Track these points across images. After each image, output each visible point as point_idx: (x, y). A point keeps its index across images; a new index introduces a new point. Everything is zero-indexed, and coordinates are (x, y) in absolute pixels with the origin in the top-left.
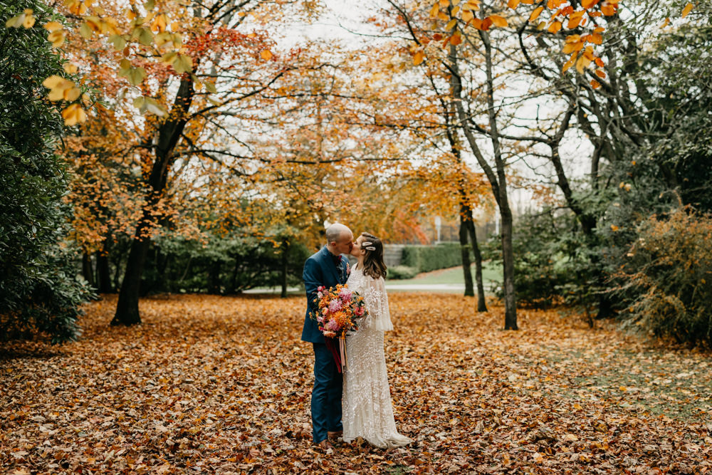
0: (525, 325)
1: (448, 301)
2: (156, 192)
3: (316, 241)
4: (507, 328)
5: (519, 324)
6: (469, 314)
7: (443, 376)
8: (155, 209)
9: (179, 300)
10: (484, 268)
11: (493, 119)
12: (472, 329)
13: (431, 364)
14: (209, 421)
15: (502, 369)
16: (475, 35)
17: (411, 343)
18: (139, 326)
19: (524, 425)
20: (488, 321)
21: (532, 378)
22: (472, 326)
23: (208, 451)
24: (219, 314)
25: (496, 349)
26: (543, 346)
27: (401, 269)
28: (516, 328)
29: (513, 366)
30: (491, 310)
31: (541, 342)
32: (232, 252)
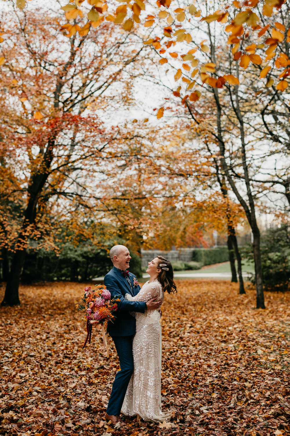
0: (270, 305)
1: (220, 286)
2: (27, 220)
3: (138, 247)
4: (258, 308)
5: (266, 303)
6: (233, 296)
7: (211, 350)
8: (25, 231)
9: (51, 286)
10: (243, 264)
11: (246, 169)
12: (234, 308)
13: (204, 338)
14: (35, 393)
15: (253, 343)
16: (234, 116)
17: (192, 321)
18: (19, 306)
19: (268, 399)
20: (246, 301)
21: (274, 351)
22: (235, 306)
23: (25, 424)
24: (73, 296)
25: (249, 325)
26: (282, 322)
27: (193, 264)
28: (264, 307)
29: (261, 340)
30: (249, 292)
31: (281, 319)
32: (85, 255)
